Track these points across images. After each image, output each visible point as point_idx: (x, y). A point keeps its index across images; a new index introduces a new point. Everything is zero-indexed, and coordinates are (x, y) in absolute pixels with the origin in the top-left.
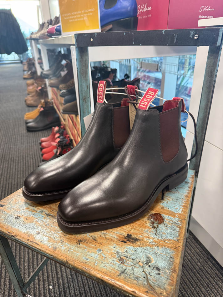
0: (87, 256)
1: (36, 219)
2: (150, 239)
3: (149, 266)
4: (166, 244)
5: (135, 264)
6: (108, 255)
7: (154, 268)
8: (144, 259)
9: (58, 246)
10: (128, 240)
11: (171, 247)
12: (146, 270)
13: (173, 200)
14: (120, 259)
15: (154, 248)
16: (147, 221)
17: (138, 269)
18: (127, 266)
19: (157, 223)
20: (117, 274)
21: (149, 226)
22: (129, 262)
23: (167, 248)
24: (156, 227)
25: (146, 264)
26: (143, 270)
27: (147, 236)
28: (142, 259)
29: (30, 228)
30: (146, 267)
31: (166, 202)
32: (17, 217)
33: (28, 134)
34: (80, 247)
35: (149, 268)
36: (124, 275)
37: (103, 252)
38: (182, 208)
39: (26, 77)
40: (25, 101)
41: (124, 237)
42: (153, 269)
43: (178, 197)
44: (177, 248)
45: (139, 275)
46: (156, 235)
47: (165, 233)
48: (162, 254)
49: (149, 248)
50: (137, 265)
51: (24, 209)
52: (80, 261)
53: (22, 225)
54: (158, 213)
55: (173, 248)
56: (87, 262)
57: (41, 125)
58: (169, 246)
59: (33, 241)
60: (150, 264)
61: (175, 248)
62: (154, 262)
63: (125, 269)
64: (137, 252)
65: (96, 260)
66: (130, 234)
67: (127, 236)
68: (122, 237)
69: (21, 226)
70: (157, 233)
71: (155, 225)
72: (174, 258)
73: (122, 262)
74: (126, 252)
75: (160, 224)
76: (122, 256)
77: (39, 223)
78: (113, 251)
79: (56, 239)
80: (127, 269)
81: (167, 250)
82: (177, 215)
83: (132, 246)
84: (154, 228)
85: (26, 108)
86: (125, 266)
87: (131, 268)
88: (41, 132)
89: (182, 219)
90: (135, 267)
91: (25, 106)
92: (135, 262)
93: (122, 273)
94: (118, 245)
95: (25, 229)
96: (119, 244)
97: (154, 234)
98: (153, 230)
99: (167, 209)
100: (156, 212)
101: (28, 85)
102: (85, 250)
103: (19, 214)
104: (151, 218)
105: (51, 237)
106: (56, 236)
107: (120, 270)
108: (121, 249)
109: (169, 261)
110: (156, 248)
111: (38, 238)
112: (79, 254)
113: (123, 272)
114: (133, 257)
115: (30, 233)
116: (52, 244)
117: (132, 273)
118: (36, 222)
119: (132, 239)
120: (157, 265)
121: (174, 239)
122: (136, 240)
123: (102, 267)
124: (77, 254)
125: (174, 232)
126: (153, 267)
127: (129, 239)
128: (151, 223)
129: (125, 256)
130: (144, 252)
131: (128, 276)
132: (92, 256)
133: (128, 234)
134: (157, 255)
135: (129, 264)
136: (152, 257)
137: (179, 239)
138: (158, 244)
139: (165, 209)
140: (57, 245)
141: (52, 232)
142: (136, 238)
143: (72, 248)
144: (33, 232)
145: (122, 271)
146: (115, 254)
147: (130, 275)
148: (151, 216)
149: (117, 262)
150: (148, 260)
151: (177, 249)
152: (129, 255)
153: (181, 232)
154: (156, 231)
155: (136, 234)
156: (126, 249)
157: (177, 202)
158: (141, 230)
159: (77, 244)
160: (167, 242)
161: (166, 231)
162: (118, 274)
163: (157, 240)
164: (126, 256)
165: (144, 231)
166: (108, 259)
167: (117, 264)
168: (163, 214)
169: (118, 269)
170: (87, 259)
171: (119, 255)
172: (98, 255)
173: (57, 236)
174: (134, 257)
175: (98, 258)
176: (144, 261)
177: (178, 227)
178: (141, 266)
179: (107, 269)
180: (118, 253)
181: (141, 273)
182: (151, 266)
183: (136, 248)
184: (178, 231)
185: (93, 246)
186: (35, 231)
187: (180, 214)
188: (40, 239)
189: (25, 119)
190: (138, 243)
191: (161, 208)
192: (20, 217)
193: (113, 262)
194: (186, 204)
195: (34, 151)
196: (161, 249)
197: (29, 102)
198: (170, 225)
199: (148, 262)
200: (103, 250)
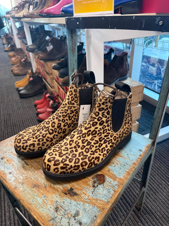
0: (34, 199)
1: (14, 162)
2: (86, 196)
3: (75, 219)
4: (97, 204)
5: (65, 215)
6: (49, 202)
7: (78, 222)
8: (73, 212)
9: (18, 187)
10: (69, 193)
11: (99, 207)
12: (71, 222)
15: (86, 204)
16: (91, 180)
17: (66, 219)
18: (59, 215)
19: (98, 183)
20: (48, 219)
21: (91, 184)
22: (62, 212)
23: (96, 207)
24: (96, 186)
25: (73, 216)
26: (69, 221)
27: (85, 193)
29: (7, 168)
30: (73, 219)
31: (114, 166)
32: (2, 158)
34: (32, 191)
35: (74, 221)
36: (53, 222)
37: (47, 199)
38: (125, 174)
39: (6, 49)
40: (12, 71)
41: (67, 190)
42: (76, 223)
43: (126, 163)
44: (104, 209)
45: (64, 224)
46: (92, 193)
47: (101, 193)
48: (89, 212)
49: (82, 203)
50: (66, 216)
51: (10, 152)
52: (28, 202)
53: (3, 164)
54: (103, 175)
55: (101, 208)
56: (32, 204)
58: (99, 205)
59: (5, 179)
62: (80, 216)
63: (56, 216)
64: (71, 205)
65: (39, 204)
66: (73, 188)
67: (70, 189)
68: (66, 189)
70: (94, 192)
71: (96, 185)
72: (97, 217)
73: (56, 210)
74: (63, 203)
75: (100, 184)
76: (58, 206)
77: (14, 165)
78: (54, 200)
79: (20, 181)
80: (58, 217)
81: (96, 209)
82: (117, 179)
83: (70, 199)
84: (94, 187)
86: (58, 214)
87: (60, 217)
89: (120, 184)
90: (64, 217)
92: (66, 212)
93: (52, 219)
94: (60, 195)
95: (3, 168)
96: (61, 195)
97: (91, 193)
98: (92, 189)
99: (112, 172)
100: (102, 174)
101: (10, 57)
102: (35, 194)
103: (5, 156)
104: (95, 177)
105: (17, 178)
106: (21, 177)
108: (61, 199)
109: (92, 218)
110: (87, 205)
111: (9, 177)
112: (29, 196)
113: (54, 219)
114: (66, 208)
115: (5, 172)
116: (16, 184)
117: (60, 222)
119: (73, 192)
120: (81, 220)
121: (106, 200)
123: (41, 211)
125: (108, 194)
126: (78, 220)
127: (71, 192)
128: (93, 182)
129: (61, 206)
130: (76, 206)
131: (56, 223)
132: (38, 200)
133: (71, 188)
134: (85, 211)
136: (81, 212)
137: (109, 202)
138: (90, 201)
139: (111, 172)
140: (18, 185)
141: (20, 174)
142: (76, 193)
143: (27, 190)
144: (7, 171)
146: (54, 203)
148: (96, 176)
149: (53, 210)
150: (77, 213)
152: (64, 206)
153: (114, 195)
154: (94, 190)
155: (77, 189)
156: (64, 201)
157: (123, 167)
158: (82, 186)
159: (32, 188)
160: (98, 201)
161: (102, 191)
163: (91, 199)
165: (85, 188)
166: (47, 205)
168: (106, 176)
169: (51, 216)
170: (33, 202)
171: (56, 204)
172: (42, 200)
173: (21, 179)
175: (41, 203)
176: (73, 214)
177: (113, 190)
178: (69, 217)
179: (44, 214)
180: (57, 202)
181: (66, 223)
183: (72, 201)
184: (112, 194)
185: (42, 192)
186: (10, 171)
187: (120, 179)
190: (75, 197)
191: (108, 170)
192: (4, 158)
193: (50, 209)
194: (130, 170)
196: (91, 207)
198: (107, 187)
199: (76, 215)
200: (47, 197)
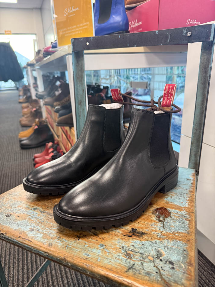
0: (88, 252)
1: (29, 217)
2: (158, 233)
3: (161, 260)
4: (177, 237)
5: (144, 259)
6: (112, 250)
9: (53, 243)
10: (133, 234)
11: (182, 240)
12: (158, 264)
13: (177, 195)
14: (127, 254)
15: (164, 241)
16: (153, 215)
17: (149, 264)
18: (135, 261)
19: (163, 217)
20: (124, 270)
21: (155, 219)
22: (137, 257)
23: (178, 241)
24: (163, 220)
25: (156, 258)
26: (154, 264)
27: (154, 229)
28: (152, 253)
29: (22, 225)
30: (158, 261)
31: (170, 197)
32: (8, 215)
33: (22, 151)
34: (79, 243)
35: (161, 263)
36: (132, 271)
37: (106, 247)
38: (188, 202)
40: (20, 122)
41: (128, 231)
42: (165, 263)
43: (182, 192)
44: (189, 240)
45: (150, 270)
46: (164, 228)
47: (174, 226)
48: (174, 247)
49: (158, 241)
50: (147, 260)
51: (16, 207)
52: (80, 257)
53: (14, 222)
54: (163, 208)
55: (185, 240)
56: (88, 258)
57: (34, 142)
58: (180, 238)
59: (26, 238)
60: (161, 258)
61: (187, 241)
62: (166, 256)
63: (133, 264)
64: (145, 246)
65: (98, 256)
66: (135, 228)
68: (126, 231)
69: (12, 223)
70: (164, 227)
71: (162, 219)
72: (187, 251)
73: (128, 257)
74: (132, 246)
75: (166, 218)
76: (128, 251)
77: (32, 220)
78: (117, 246)
79: (51, 236)
80: (136, 265)
81: (179, 243)
82: (183, 209)
83: (139, 240)
84: (161, 222)
85: (21, 128)
86: (133, 260)
87: (140, 263)
88: (34, 149)
89: (190, 212)
90: (144, 261)
91: (19, 126)
92: (144, 256)
93: (130, 268)
94: (122, 239)
95: (16, 226)
96: (124, 239)
97: (162, 228)
98: (160, 224)
99: (173, 204)
100: (161, 207)
102: (86, 245)
103: (10, 212)
104: (156, 212)
105: (45, 233)
106: (52, 232)
107: (127, 265)
108: (127, 243)
109: (182, 254)
110: (166, 241)
111: (31, 235)
112: (78, 250)
113: (132, 268)
114: (140, 251)
115: (22, 230)
116: (47, 240)
117: (142, 268)
118: (29, 219)
119: (138, 233)
120: (170, 259)
121: (185, 231)
122: (142, 234)
123: (106, 263)
124: (77, 250)
125: (183, 224)
126: (166, 260)
127: (135, 233)
128: (157, 216)
130: (153, 246)
131: (138, 271)
132: (93, 251)
133: (133, 229)
134: (168, 249)
135: (137, 259)
136: (162, 251)
137: (190, 232)
138: (167, 237)
139: (170, 203)
140: (53, 241)
141: (47, 228)
142: (143, 232)
143: (70, 243)
144: (25, 229)
145: (130, 266)
146: (120, 249)
147: (139, 271)
148: (156, 210)
149: (124, 258)
150: (158, 254)
151: (190, 242)
152: (136, 250)
153: (190, 225)
154: (164, 224)
155: (142, 228)
156: (133, 244)
157: (181, 197)
158: (146, 224)
159: (76, 240)
160: (177, 235)
161: (174, 224)
162: (126, 270)
163: (166, 234)
164: (132, 250)
165: (150, 225)
166: (112, 254)
167: (123, 259)
168: (168, 208)
169: (125, 265)
170: (88, 255)
171: (124, 250)
172: (101, 251)
174: (142, 251)
175: (100, 254)
176: (154, 255)
177: (187, 220)
178: (151, 260)
179: (113, 265)
180: (123, 248)
181: (152, 268)
182: (163, 260)
183: (143, 241)
184: (187, 223)
185: (94, 241)
186: (28, 228)
187: (186, 208)
188: (33, 236)
189: (19, 137)
190: (145, 237)
191: (166, 203)
192: (11, 214)
193: (118, 257)
194: (191, 198)
195: (27, 167)
196: (172, 242)
197: (23, 123)
198: (177, 219)
199: (159, 256)
200: (105, 245)
